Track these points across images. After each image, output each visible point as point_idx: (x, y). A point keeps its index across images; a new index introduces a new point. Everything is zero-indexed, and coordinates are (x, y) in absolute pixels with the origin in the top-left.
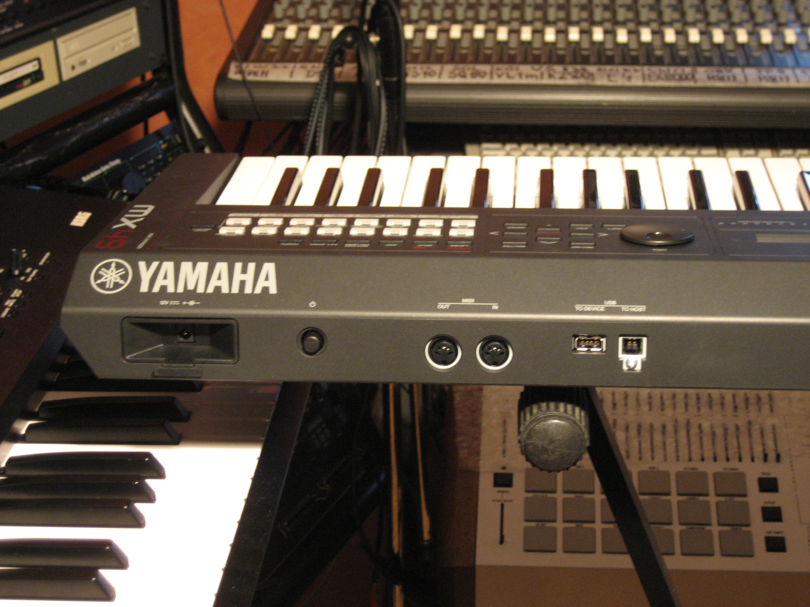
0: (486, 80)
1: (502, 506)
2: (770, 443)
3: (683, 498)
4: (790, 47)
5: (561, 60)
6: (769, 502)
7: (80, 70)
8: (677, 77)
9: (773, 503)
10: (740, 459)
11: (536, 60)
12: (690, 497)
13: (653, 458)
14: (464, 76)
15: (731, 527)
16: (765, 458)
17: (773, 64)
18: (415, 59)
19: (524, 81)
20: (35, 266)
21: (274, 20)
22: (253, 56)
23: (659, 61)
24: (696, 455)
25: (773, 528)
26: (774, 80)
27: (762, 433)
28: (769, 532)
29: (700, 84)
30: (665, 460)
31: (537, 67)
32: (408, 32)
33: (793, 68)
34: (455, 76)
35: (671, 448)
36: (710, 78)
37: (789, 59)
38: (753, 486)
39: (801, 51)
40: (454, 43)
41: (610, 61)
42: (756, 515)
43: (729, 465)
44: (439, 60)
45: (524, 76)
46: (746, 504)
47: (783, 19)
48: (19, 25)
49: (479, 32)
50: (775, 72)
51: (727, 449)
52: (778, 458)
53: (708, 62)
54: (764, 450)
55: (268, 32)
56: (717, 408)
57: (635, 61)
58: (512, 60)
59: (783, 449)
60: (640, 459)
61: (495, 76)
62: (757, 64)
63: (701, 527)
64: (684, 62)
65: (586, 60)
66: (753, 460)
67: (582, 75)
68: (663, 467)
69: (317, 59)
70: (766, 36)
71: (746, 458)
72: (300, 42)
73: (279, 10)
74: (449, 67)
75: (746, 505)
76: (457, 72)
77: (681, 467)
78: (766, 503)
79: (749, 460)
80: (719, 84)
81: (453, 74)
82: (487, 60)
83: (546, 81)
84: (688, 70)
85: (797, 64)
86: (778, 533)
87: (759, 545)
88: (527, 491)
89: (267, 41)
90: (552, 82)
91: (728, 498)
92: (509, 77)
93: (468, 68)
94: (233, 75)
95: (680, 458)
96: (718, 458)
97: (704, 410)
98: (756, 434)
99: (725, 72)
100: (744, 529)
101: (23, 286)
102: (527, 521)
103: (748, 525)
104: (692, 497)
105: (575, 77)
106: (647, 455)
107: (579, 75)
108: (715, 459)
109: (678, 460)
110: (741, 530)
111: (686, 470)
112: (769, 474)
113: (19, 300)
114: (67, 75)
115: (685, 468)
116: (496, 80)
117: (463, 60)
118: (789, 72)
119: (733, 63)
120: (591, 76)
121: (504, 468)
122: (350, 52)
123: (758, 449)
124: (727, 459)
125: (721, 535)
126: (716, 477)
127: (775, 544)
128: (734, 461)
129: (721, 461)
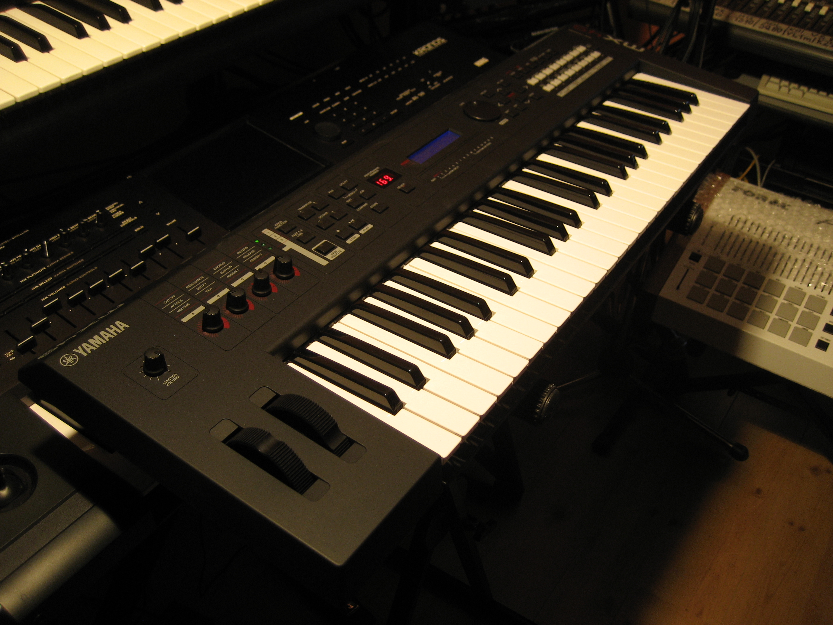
0: (779, 34)
1: (688, 271)
3: (786, 302)
6: (832, 322)
11: (818, 29)
12: (790, 303)
13: (781, 274)
14: (768, 29)
15: (803, 327)
19: (802, 41)
20: (440, 81)
25: (826, 336)
28: (823, 338)
30: (787, 278)
31: (815, 34)
34: (763, 27)
38: (828, 310)
42: (821, 326)
43: (822, 294)
44: (761, 15)
45: (803, 38)
51: (825, 285)
58: (804, 26)
60: (774, 273)
61: (786, 33)
63: (787, 320)
68: (784, 281)
74: (763, 21)
75: (818, 318)
76: (766, 25)
77: (794, 285)
78: (830, 321)
81: (762, 26)
82: (789, 22)
83: (814, 44)
86: (827, 340)
87: (813, 342)
88: (705, 267)
90: (818, 46)
91: (810, 311)
92: (794, 35)
93: (773, 24)
95: (796, 281)
96: (817, 288)
97: (824, 259)
100: (810, 330)
101: (427, 91)
102: (696, 282)
103: (813, 330)
108: (815, 288)
109: (794, 281)
110: (808, 330)
111: (796, 288)
113: (421, 98)
116: (786, 36)
117: (775, 18)
121: (699, 251)
124: (822, 291)
125: (796, 329)
126: (811, 297)
127: (822, 345)
128: (825, 293)
129: (819, 290)
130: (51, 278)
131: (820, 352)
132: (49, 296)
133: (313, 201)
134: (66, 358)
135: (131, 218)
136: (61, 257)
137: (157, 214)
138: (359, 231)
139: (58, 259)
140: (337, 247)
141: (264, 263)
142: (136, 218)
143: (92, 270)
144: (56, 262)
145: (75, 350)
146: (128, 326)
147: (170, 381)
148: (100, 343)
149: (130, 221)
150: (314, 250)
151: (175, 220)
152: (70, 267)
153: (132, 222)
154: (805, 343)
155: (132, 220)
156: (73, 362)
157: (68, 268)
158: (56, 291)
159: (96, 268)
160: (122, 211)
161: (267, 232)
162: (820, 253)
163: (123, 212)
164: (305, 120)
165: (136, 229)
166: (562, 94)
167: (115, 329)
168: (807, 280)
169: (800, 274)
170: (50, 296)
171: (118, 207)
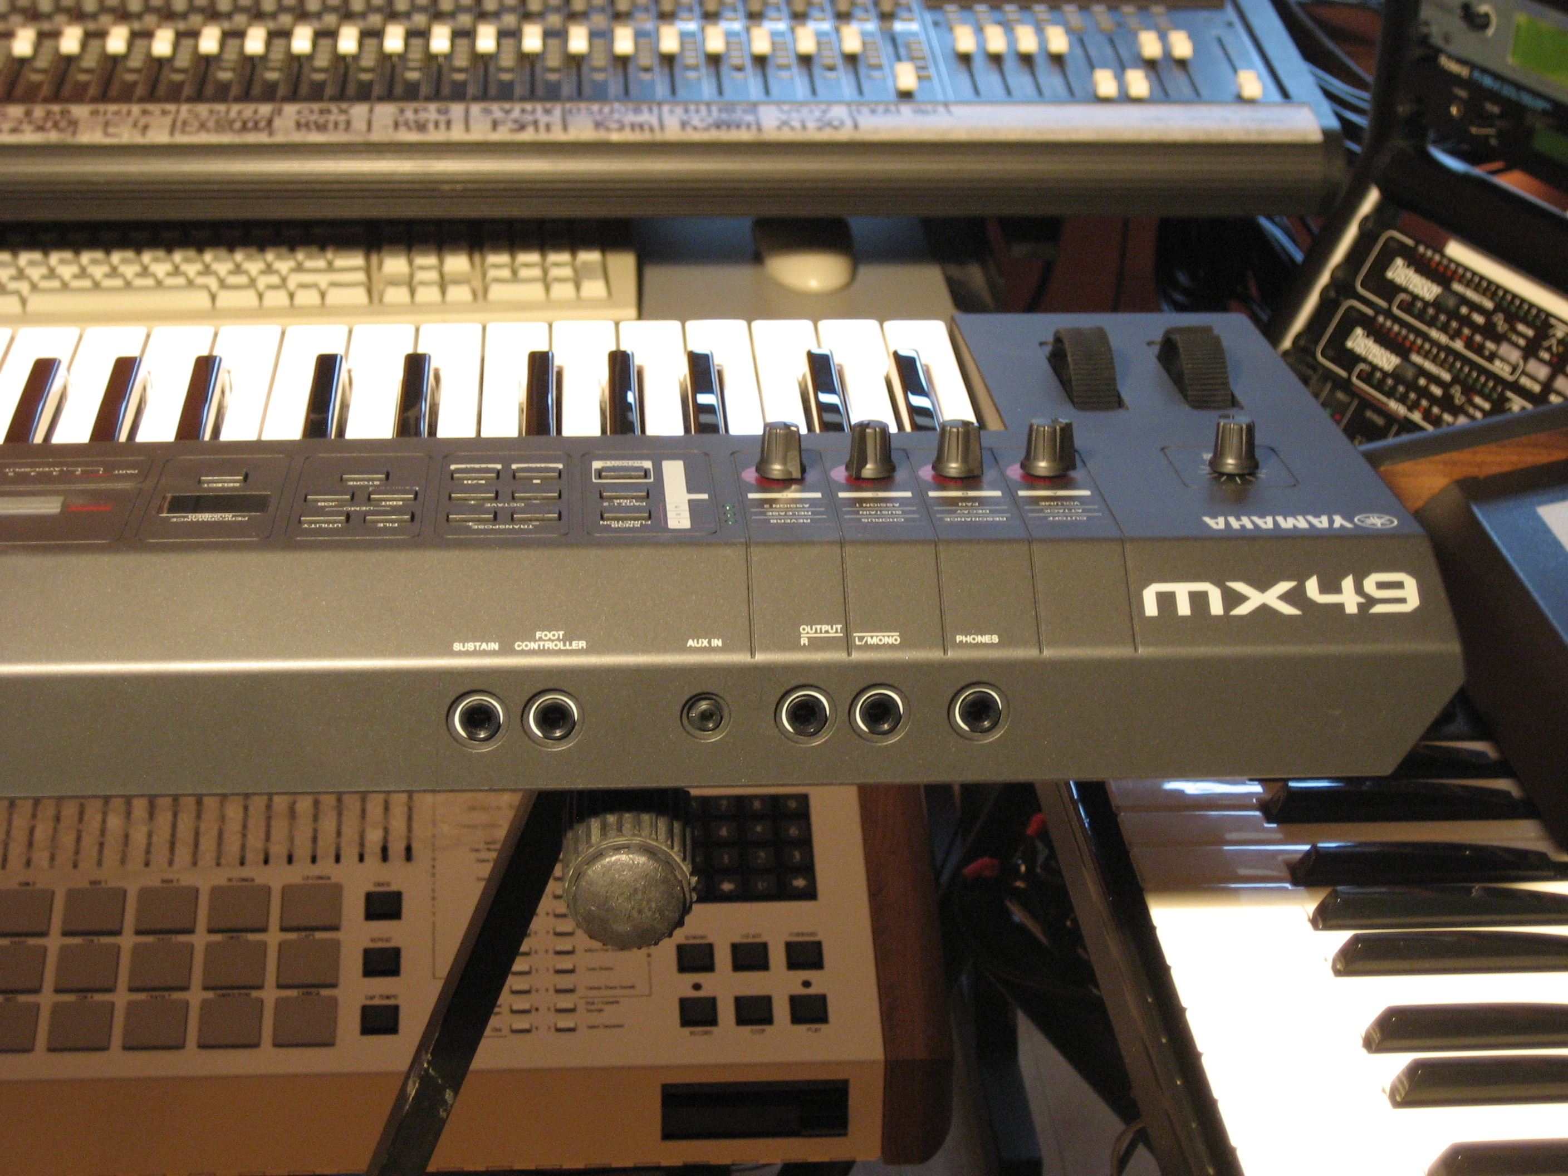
2: (398, 824)
3: (218, 938)
6: (381, 940)
8: (238, 125)
9: (387, 940)
10: (338, 859)
12: (230, 935)
13: (171, 863)
15: (301, 991)
16: (385, 855)
24: (253, 855)
25: (380, 987)
27: (386, 808)
28: (372, 998)
29: (279, 138)
30: (195, 864)
35: (208, 844)
36: (300, 126)
43: (316, 870)
46: (337, 944)
51: (315, 839)
52: (409, 854)
54: (385, 840)
60: (147, 864)
63: (243, 991)
66: (361, 858)
67: (56, 125)
68: (188, 879)
71: (350, 853)
77: (220, 878)
78: (373, 940)
79: (356, 858)
84: (265, 109)
86: (388, 997)
87: (349, 1020)
91: (303, 934)
95: (223, 861)
96: (295, 858)
98: (375, 808)
100: (325, 992)
103: (334, 986)
104: (235, 935)
105: (41, 128)
106: (160, 855)
107: (49, 124)
108: (290, 860)
109: (218, 864)
110: (318, 994)
111: (234, 883)
112: (388, 884)
115: (230, 880)
123: (374, 837)
124: (314, 860)
125: (281, 1005)
126: (288, 892)
127: (380, 1020)
128: (325, 862)
129: (302, 863)
131: (381, 1042)
154: (325, 1037)
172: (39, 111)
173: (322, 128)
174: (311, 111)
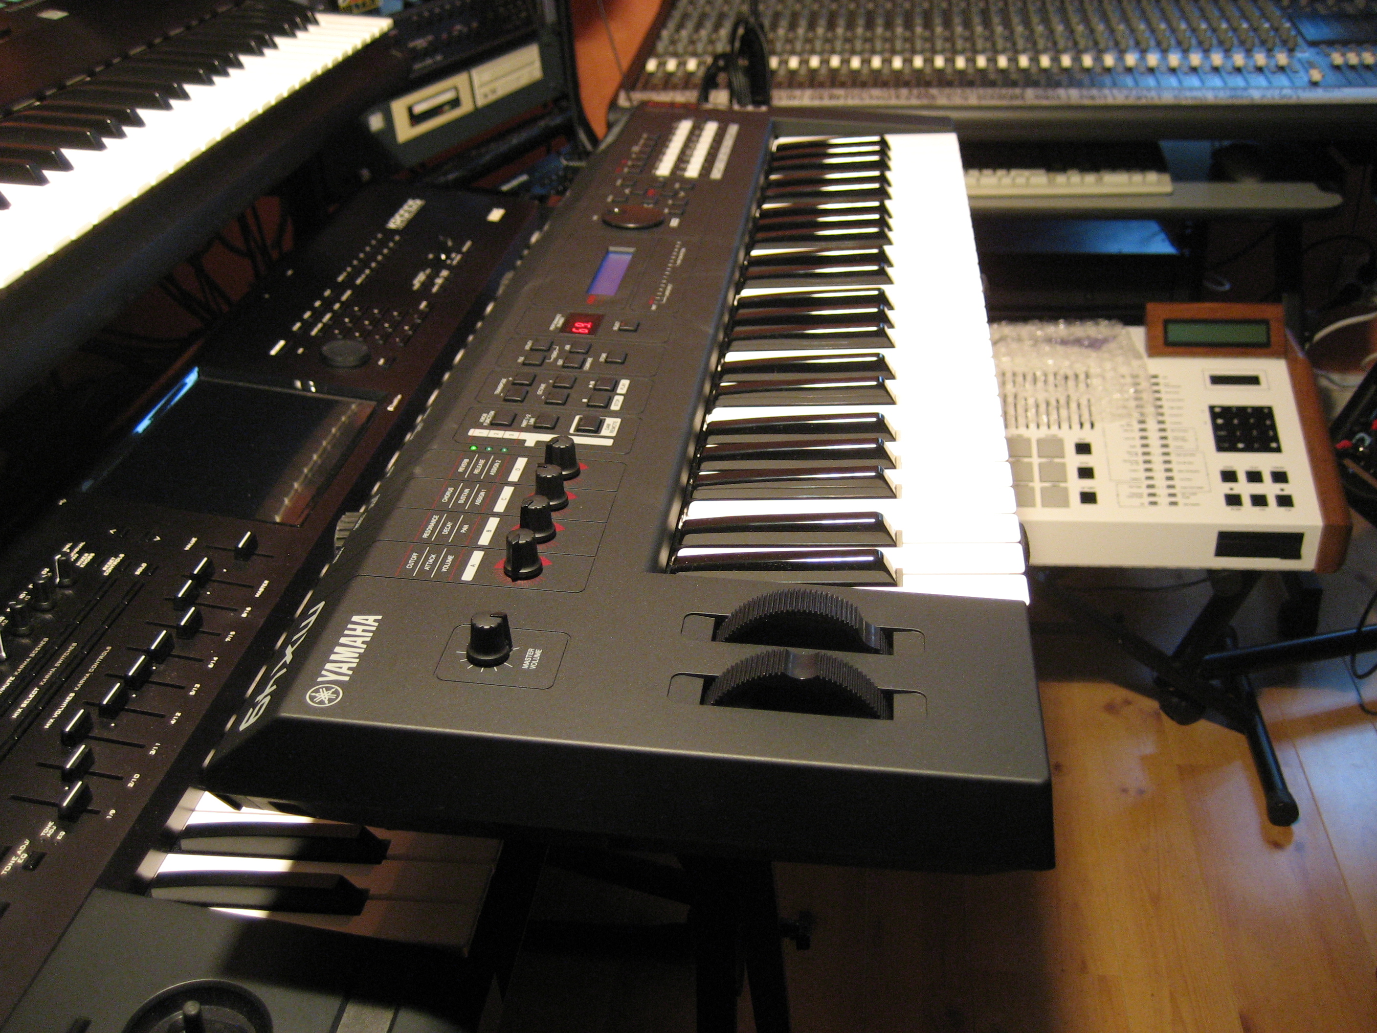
2: (1085, 413)
4: (1108, 70)
5: (907, 84)
6: (1084, 463)
7: (492, 98)
9: (1087, 463)
10: (1060, 427)
11: (885, 84)
15: (1052, 483)
16: (1081, 425)
17: (1093, 84)
18: (780, 86)
20: (459, 251)
21: (657, 56)
22: (640, 85)
23: (993, 84)
25: (1086, 484)
26: (1093, 98)
27: (1079, 406)
28: (1083, 488)
29: (1028, 103)
31: (885, 90)
32: (774, 62)
33: (1110, 89)
36: (1037, 97)
37: (1107, 80)
38: (1070, 449)
39: (1119, 74)
40: (813, 72)
41: (949, 84)
42: (1072, 474)
43: (1050, 432)
44: (801, 86)
47: (1102, 46)
48: (439, 58)
49: (835, 61)
50: (1094, 92)
52: (1092, 425)
53: (1035, 84)
54: (1080, 418)
55: (651, 65)
56: (1040, 384)
57: (971, 84)
58: (864, 85)
59: (1096, 418)
62: (1079, 85)
63: (1025, 483)
64: (1014, 84)
65: (928, 84)
66: (1070, 427)
69: (695, 87)
70: (1088, 61)
71: (1065, 426)
72: (680, 74)
73: (660, 47)
74: (808, 93)
75: (1063, 465)
78: (1081, 463)
79: (1068, 427)
80: (1045, 102)
82: (843, 85)
84: (1018, 91)
85: (1114, 84)
86: (1091, 488)
87: (1075, 498)
89: (651, 75)
91: (1049, 459)
92: (862, 99)
93: (826, 93)
94: (623, 101)
96: (1041, 426)
97: (1028, 386)
98: (1073, 406)
99: (1050, 92)
100: (1061, 484)
101: (449, 268)
103: (1065, 482)
108: (1038, 427)
110: (1058, 485)
112: (1084, 439)
113: (446, 279)
114: (481, 102)
117: (821, 85)
118: (1106, 92)
119: (1058, 85)
120: (933, 97)
122: (722, 77)
123: (1075, 418)
124: (1049, 427)
125: (1043, 490)
126: (1039, 441)
127: (1088, 498)
128: (1054, 429)
129: (1044, 428)
130: (36, 689)
131: (1089, 507)
132: (53, 717)
133: (507, 377)
134: (317, 695)
135: (113, 558)
136: (31, 652)
137: (155, 540)
138: (616, 391)
139: (28, 657)
140: (605, 419)
141: (516, 469)
142: (122, 556)
143: (105, 653)
144: (26, 662)
145: (320, 679)
146: (380, 617)
147: (531, 661)
148: (357, 655)
149: (115, 563)
150: (574, 431)
151: (194, 540)
152: (60, 661)
153: (119, 565)
154: (1064, 503)
155: (118, 560)
156: (336, 695)
157: (57, 665)
158: (63, 706)
159: (109, 648)
160: (89, 553)
161: (474, 432)
162: (1020, 379)
163: (93, 555)
164: (298, 349)
165: (136, 570)
166: (717, 174)
167: (360, 629)
168: (1022, 420)
169: (1008, 417)
170: (57, 716)
171: (77, 549)
172: (915, 91)
173: (1047, 98)
174: (1040, 92)
